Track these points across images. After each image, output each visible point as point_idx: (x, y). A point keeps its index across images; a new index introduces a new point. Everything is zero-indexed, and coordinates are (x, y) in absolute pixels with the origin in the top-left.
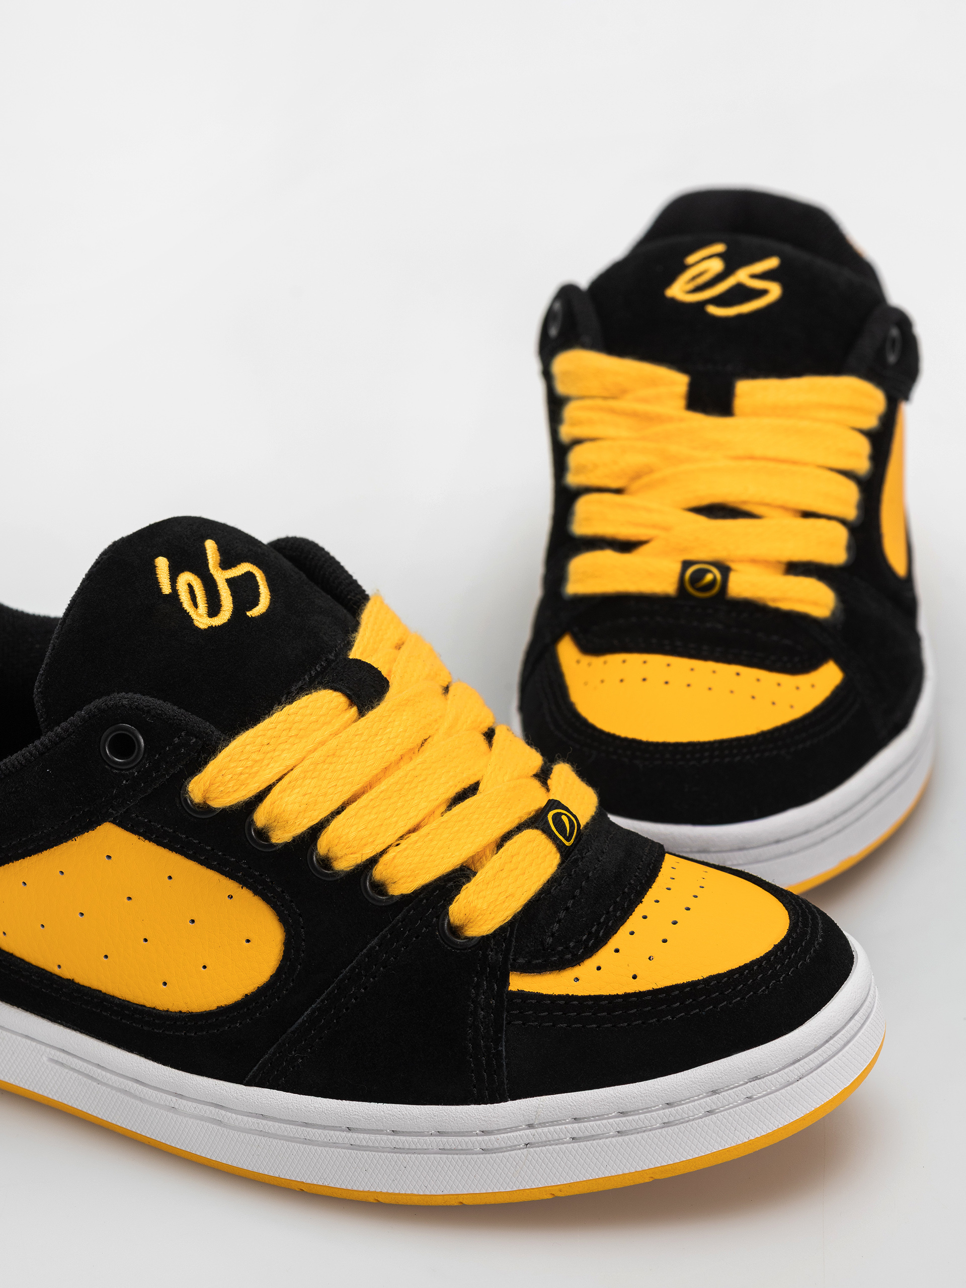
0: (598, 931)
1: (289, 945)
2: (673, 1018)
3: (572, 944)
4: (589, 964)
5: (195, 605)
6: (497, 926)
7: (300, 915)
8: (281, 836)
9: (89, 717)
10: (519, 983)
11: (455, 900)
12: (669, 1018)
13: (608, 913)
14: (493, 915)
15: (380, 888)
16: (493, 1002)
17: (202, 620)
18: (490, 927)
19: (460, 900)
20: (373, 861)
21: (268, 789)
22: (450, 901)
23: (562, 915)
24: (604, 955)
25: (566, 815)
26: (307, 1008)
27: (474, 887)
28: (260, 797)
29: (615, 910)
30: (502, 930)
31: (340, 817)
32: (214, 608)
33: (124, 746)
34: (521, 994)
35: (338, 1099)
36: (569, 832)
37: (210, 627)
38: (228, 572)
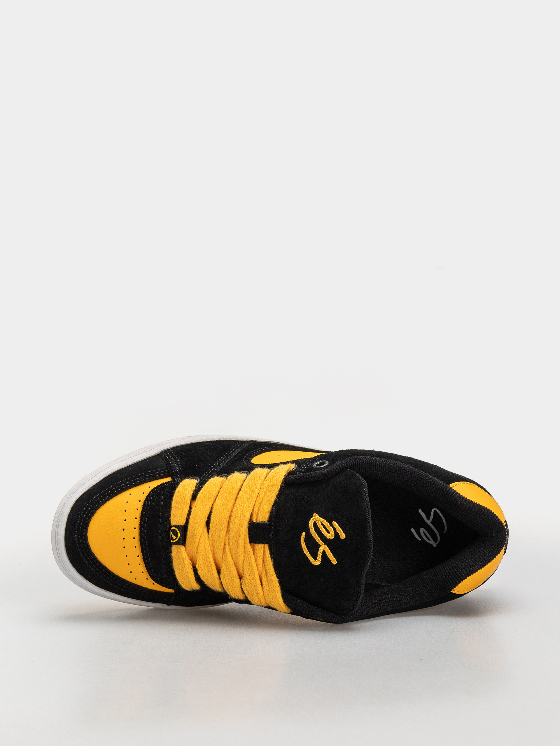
17: (316, 518)
25: (175, 540)
32: (315, 525)
34: (166, 477)
36: (172, 534)
37: (312, 517)
38: (322, 551)
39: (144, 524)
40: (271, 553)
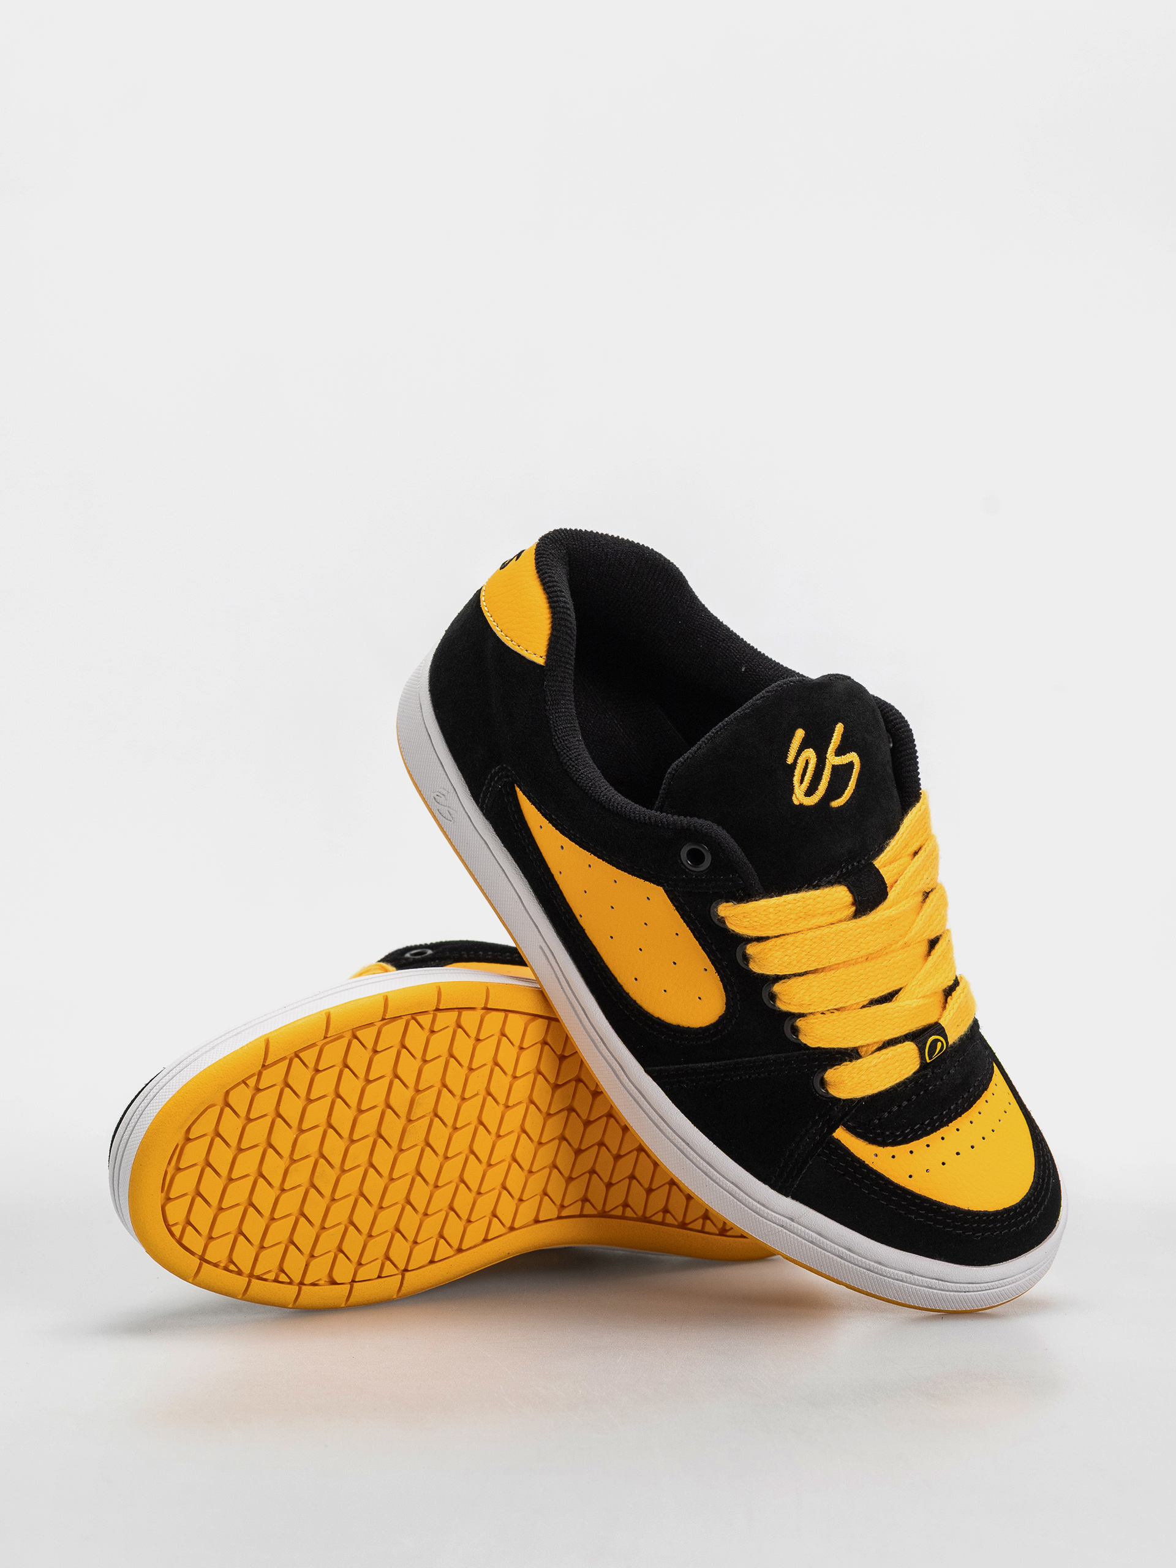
0: (908, 1134)
1: (722, 1019)
2: (915, 1218)
3: (887, 1133)
4: (890, 1150)
5: (802, 782)
6: (849, 1098)
7: (739, 1011)
8: (755, 967)
9: (687, 828)
10: (841, 1135)
11: (836, 1067)
12: (913, 1217)
13: (923, 1124)
14: (851, 1091)
15: (795, 1030)
16: (818, 1138)
17: (799, 797)
18: (844, 1096)
19: (837, 1070)
20: (802, 1015)
21: (767, 938)
22: (832, 1066)
23: (895, 1109)
24: (901, 1150)
25: (942, 1042)
26: (708, 1062)
27: (851, 1069)
28: (760, 939)
29: (928, 1125)
30: (851, 1101)
31: (800, 979)
32: (809, 793)
33: (696, 857)
34: (838, 1142)
35: (693, 1123)
36: (936, 1054)
37: (801, 805)
38: (838, 758)
39: (945, 1116)
40: (881, 850)
